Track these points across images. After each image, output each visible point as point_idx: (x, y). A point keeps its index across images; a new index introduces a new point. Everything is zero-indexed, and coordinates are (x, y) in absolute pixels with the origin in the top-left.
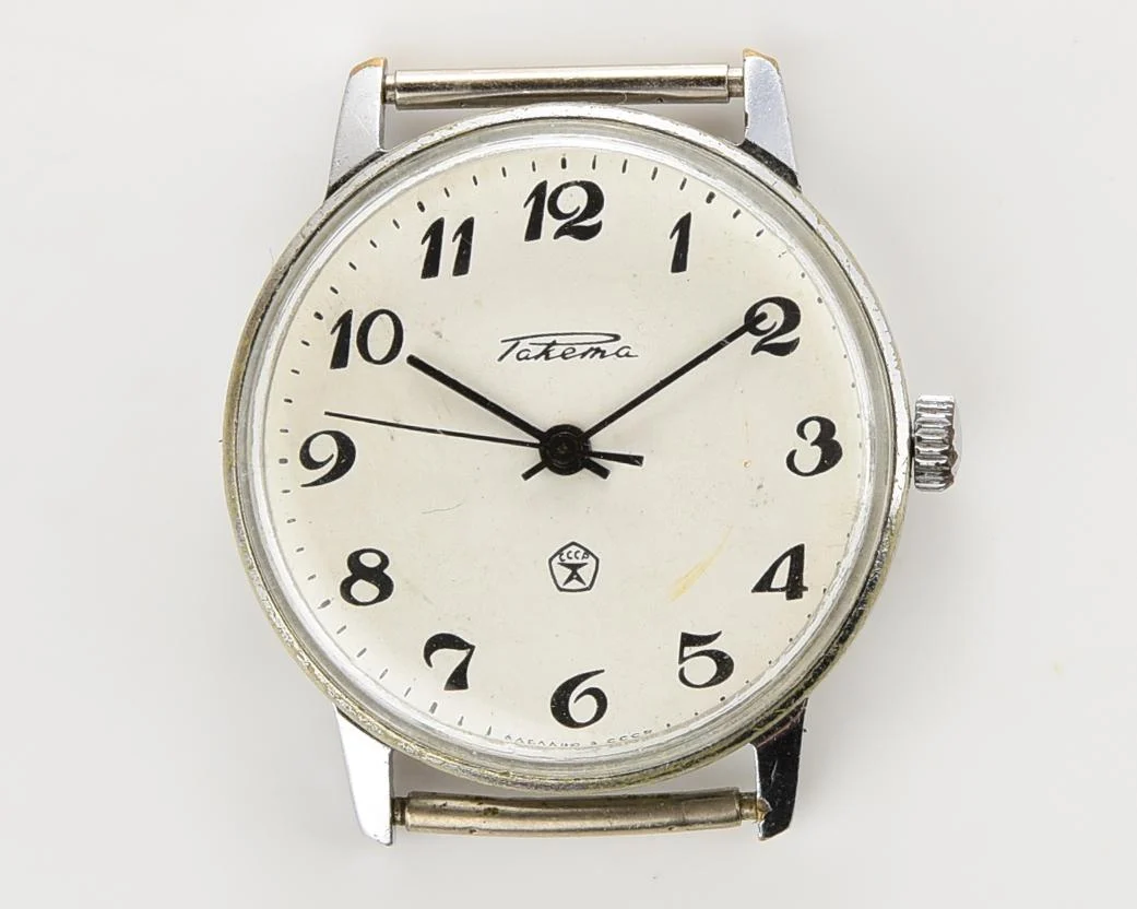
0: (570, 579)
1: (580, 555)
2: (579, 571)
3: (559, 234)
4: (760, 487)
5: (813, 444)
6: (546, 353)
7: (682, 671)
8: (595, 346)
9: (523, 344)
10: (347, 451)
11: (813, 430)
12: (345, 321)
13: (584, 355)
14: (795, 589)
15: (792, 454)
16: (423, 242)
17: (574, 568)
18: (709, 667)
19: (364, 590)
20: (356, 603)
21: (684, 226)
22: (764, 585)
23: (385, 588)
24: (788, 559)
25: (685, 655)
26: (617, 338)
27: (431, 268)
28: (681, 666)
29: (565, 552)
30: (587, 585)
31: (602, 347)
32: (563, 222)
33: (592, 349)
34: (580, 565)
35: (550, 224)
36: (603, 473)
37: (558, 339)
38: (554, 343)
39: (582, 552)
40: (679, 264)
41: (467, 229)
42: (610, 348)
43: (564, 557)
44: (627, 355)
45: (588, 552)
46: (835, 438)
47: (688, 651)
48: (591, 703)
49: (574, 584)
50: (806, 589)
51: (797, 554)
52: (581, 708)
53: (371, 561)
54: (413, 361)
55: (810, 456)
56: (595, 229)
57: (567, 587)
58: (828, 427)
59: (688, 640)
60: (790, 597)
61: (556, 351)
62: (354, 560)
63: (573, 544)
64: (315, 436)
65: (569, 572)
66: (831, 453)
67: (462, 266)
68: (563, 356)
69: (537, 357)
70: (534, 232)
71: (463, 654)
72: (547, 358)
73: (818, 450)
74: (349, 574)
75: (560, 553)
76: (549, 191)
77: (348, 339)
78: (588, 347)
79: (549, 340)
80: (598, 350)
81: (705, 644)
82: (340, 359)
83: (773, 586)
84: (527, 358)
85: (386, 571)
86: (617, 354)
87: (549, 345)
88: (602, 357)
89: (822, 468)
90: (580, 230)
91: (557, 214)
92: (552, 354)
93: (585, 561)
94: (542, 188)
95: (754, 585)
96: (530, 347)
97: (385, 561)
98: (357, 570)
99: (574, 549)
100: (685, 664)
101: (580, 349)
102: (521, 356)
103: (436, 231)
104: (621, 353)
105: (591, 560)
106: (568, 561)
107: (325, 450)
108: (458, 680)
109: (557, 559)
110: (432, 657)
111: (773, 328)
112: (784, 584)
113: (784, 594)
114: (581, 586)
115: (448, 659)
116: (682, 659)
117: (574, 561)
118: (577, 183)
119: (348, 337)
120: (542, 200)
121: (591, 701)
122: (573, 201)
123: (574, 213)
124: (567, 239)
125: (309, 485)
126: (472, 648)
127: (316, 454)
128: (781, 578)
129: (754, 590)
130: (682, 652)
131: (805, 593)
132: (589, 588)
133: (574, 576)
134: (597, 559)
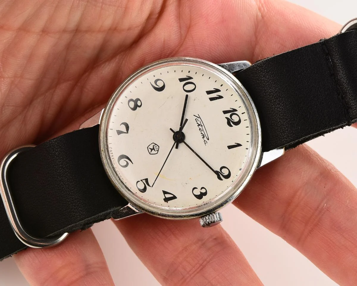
0: (150, 149)
1: (157, 149)
2: (153, 150)
3: (226, 118)
4: (186, 183)
5: (200, 192)
6: (199, 125)
7: (139, 181)
8: (205, 135)
9: (199, 119)
10: (161, 89)
11: (203, 191)
12: (190, 78)
13: (202, 133)
14: (166, 200)
15: (196, 188)
16: (214, 89)
17: (153, 149)
18: (142, 187)
19: (132, 104)
20: (128, 103)
21: (239, 145)
22: (165, 193)
23: (134, 109)
24: (173, 196)
26: (208, 139)
27: (209, 92)
29: (156, 146)
30: (151, 153)
31: (205, 137)
32: (230, 118)
33: (204, 135)
34: (155, 150)
35: (228, 115)
37: (203, 127)
38: (202, 126)
39: (158, 149)
40: (230, 147)
41: (220, 97)
42: (205, 139)
43: (155, 146)
44: (205, 143)
45: (158, 151)
46: (203, 196)
47: (144, 181)
49: (150, 150)
50: (167, 202)
51: (174, 197)
52: (123, 162)
53: (139, 103)
54: (187, 96)
55: (197, 192)
56: (231, 126)
57: (149, 149)
58: (205, 194)
59: (147, 180)
60: (164, 199)
61: (200, 127)
62: (138, 100)
63: (159, 147)
64: (162, 81)
66: (200, 197)
67: (212, 99)
68: (200, 129)
69: (197, 123)
70: (225, 112)
71: (126, 131)
72: (198, 126)
73: (199, 193)
74: (134, 100)
75: (156, 144)
76: (236, 112)
77: (186, 80)
78: (204, 134)
79: (202, 125)
80: (204, 136)
81: (147, 184)
82: (181, 80)
83: (165, 195)
84: (196, 121)
85: (138, 107)
86: (205, 141)
88: (203, 138)
89: (196, 196)
90: (230, 122)
91: (231, 116)
92: (199, 126)
93: (156, 151)
94: (236, 110)
95: (164, 190)
96: (199, 121)
97: (140, 106)
98: (136, 101)
99: (158, 147)
100: (141, 181)
101: (203, 132)
102: (196, 120)
103: (217, 91)
105: (156, 152)
106: (154, 147)
107: (160, 84)
108: (119, 132)
109: (154, 144)
110: (122, 125)
111: (223, 173)
112: (166, 197)
113: (164, 198)
114: (150, 152)
115: (124, 129)
116: (142, 180)
117: (155, 148)
118: (240, 118)
120: (233, 111)
121: (125, 163)
122: (235, 118)
123: (233, 120)
124: (226, 120)
125: (151, 84)
126: (128, 133)
127: (158, 83)
128: (168, 196)
129: (163, 191)
130: (143, 180)
131: (166, 202)
132: (150, 154)
133: (152, 150)
134: (157, 153)
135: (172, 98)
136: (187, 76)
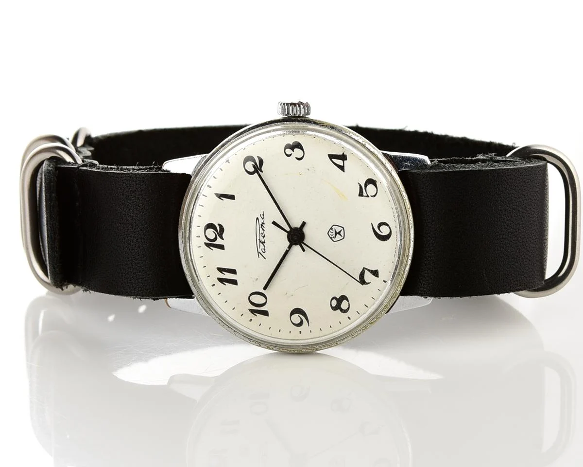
1: (332, 231)
2: (337, 232)
4: (308, 170)
5: (293, 151)
7: (372, 196)
8: (260, 226)
9: (260, 250)
10: (297, 311)
11: (289, 151)
12: (252, 311)
13: (263, 230)
14: (343, 157)
15: (297, 158)
16: (225, 285)
17: (336, 233)
18: (371, 187)
19: (344, 305)
20: (349, 308)
21: (219, 196)
22: (342, 168)
23: (344, 298)
24: (333, 160)
25: (366, 195)
26: (257, 219)
27: (234, 282)
28: (370, 197)
29: (331, 236)
31: (261, 223)
32: (218, 237)
34: (335, 231)
35: (219, 241)
36: (304, 224)
37: (258, 238)
38: (260, 240)
40: (232, 197)
41: (221, 270)
42: (261, 221)
43: (333, 237)
44: (263, 215)
45: (331, 229)
46: (292, 144)
47: (365, 194)
48: (383, 228)
49: (342, 233)
50: (343, 153)
51: (331, 157)
52: (385, 231)
53: (334, 303)
54: (265, 288)
55: (298, 152)
56: (220, 226)
57: (343, 236)
58: (288, 146)
59: (361, 194)
60: (346, 159)
61: (262, 240)
62: (334, 309)
63: (328, 233)
64: (292, 322)
65: (338, 235)
66: (298, 146)
67: (233, 272)
68: (264, 237)
69: (264, 246)
70: (221, 247)
71: (366, 271)
72: (264, 242)
73: (296, 150)
74: (339, 310)
75: (331, 238)
76: (208, 242)
77: (259, 310)
78: (261, 229)
79: (258, 241)
80: (262, 225)
81: (362, 188)
82: (265, 313)
83: (342, 165)
84: (265, 250)
85: (338, 298)
86: (263, 219)
87: (260, 241)
88: (264, 224)
89: (302, 149)
90: (221, 231)
91: (215, 239)
92: (263, 241)
93: (334, 229)
94: (206, 244)
95: (342, 172)
96: (261, 248)
97: (334, 298)
98: (338, 307)
99: (330, 233)
100: (369, 195)
103: (221, 280)
104: (263, 217)
105: (334, 227)
106: (334, 235)
107: (296, 318)
108: (375, 273)
109: (334, 239)
110: (367, 281)
111: (253, 165)
112: (342, 161)
113: (345, 161)
114: (343, 231)
115: (368, 276)
116: (368, 196)
117: (334, 233)
118: (205, 232)
119: (257, 310)
120: (211, 244)
122: (211, 233)
123: (215, 234)
124: (224, 236)
125: (308, 323)
126: (364, 268)
127: (298, 321)
128: (340, 162)
129: (344, 172)
130: (365, 196)
131: (345, 154)
132: (343, 228)
133: (339, 233)
134: (334, 225)
135: (287, 294)
136: (256, 315)
